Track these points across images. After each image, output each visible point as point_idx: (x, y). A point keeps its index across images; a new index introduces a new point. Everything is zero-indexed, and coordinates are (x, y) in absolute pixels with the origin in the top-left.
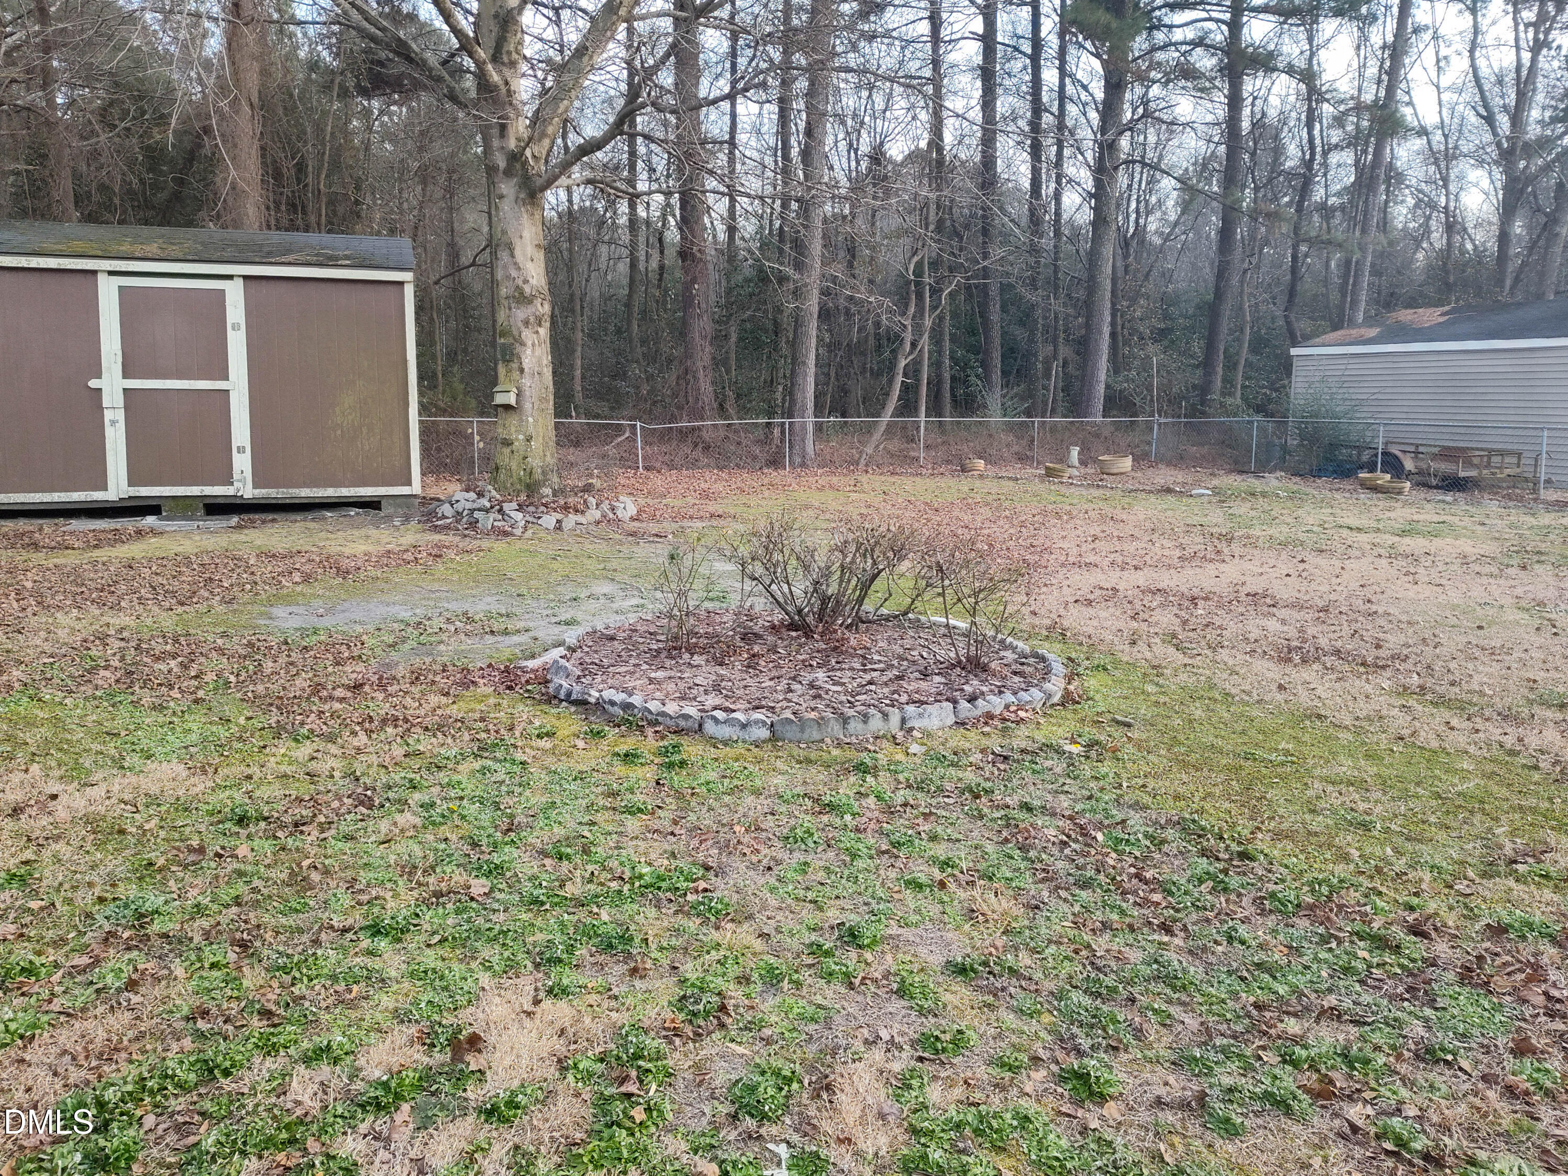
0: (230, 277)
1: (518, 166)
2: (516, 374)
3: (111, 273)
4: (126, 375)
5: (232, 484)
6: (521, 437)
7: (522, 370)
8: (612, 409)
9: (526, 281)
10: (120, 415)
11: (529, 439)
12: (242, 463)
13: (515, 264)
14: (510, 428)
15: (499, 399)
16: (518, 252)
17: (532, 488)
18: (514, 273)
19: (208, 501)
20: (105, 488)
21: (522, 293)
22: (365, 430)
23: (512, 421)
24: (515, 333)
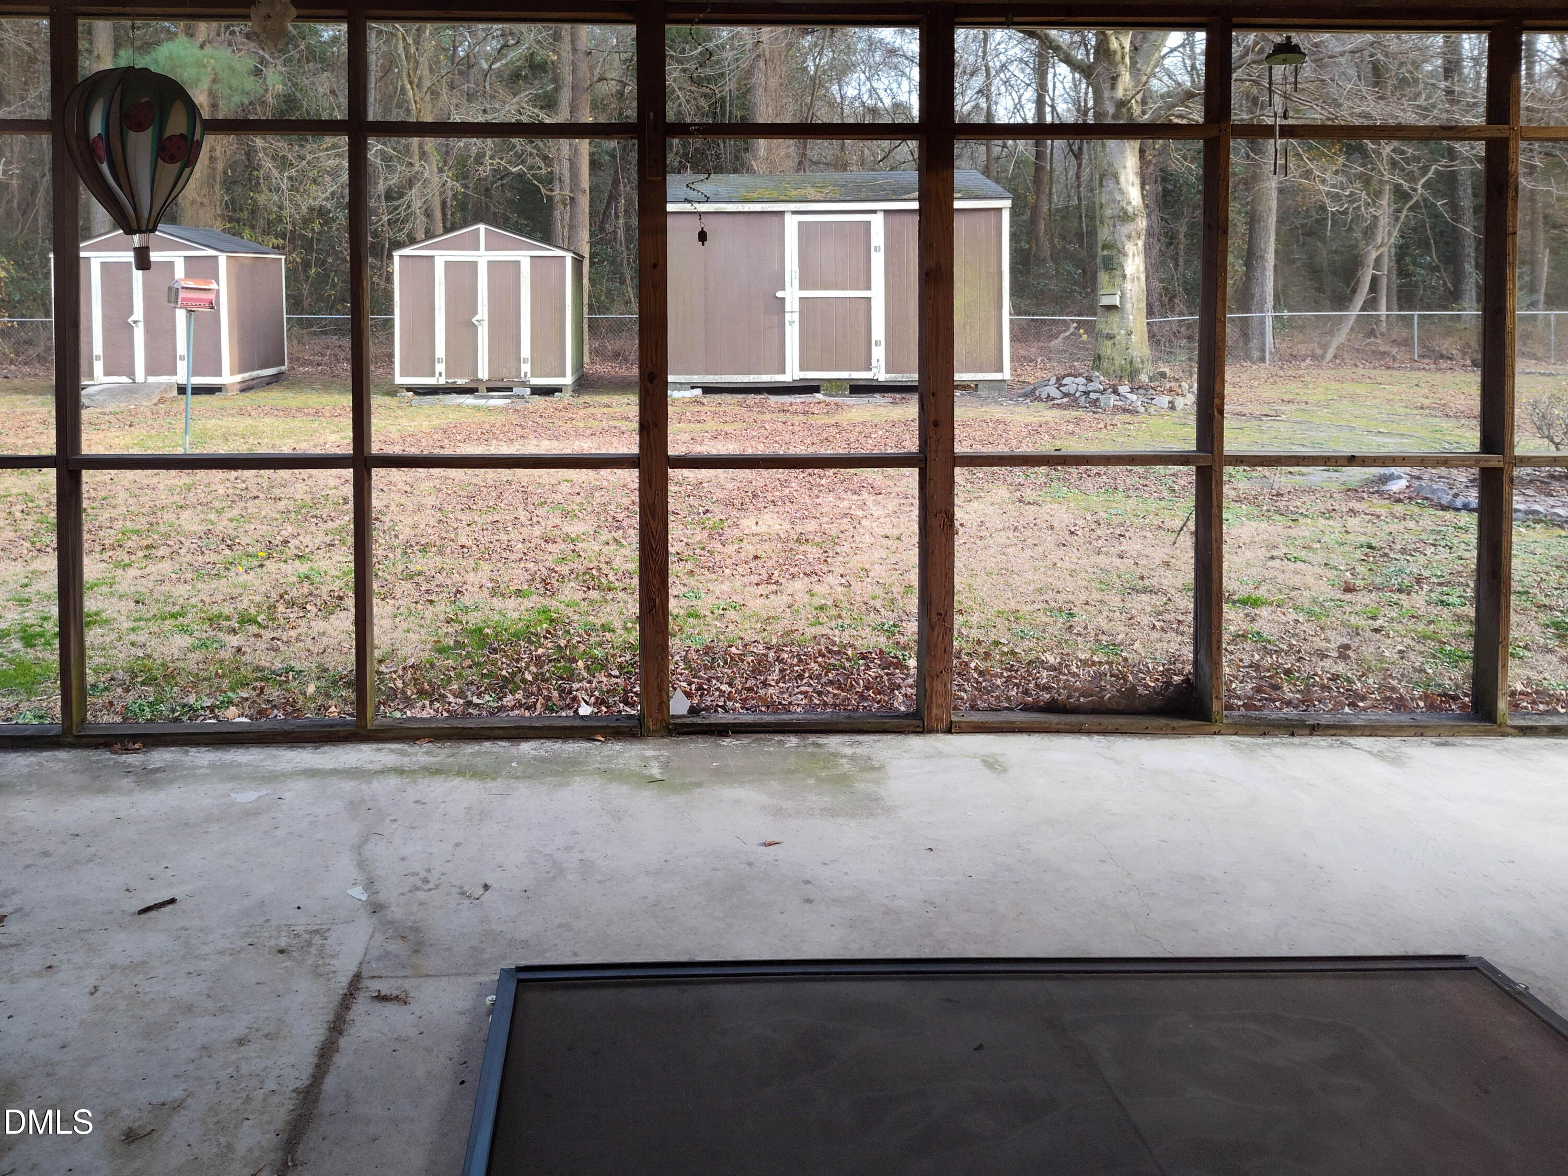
0: (874, 212)
1: (1124, 110)
2: (1118, 280)
3: (794, 212)
4: (802, 287)
5: (870, 370)
6: (1123, 332)
7: (1124, 277)
8: (1038, 306)
9: (1129, 203)
10: (796, 317)
11: (1129, 334)
12: (878, 353)
13: (1120, 189)
14: (1112, 324)
15: (1105, 301)
16: (1122, 179)
17: (1133, 374)
18: (1118, 197)
19: (852, 383)
20: (784, 372)
21: (1126, 213)
22: (968, 327)
23: (1114, 318)
24: (1119, 246)
